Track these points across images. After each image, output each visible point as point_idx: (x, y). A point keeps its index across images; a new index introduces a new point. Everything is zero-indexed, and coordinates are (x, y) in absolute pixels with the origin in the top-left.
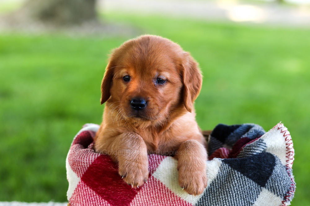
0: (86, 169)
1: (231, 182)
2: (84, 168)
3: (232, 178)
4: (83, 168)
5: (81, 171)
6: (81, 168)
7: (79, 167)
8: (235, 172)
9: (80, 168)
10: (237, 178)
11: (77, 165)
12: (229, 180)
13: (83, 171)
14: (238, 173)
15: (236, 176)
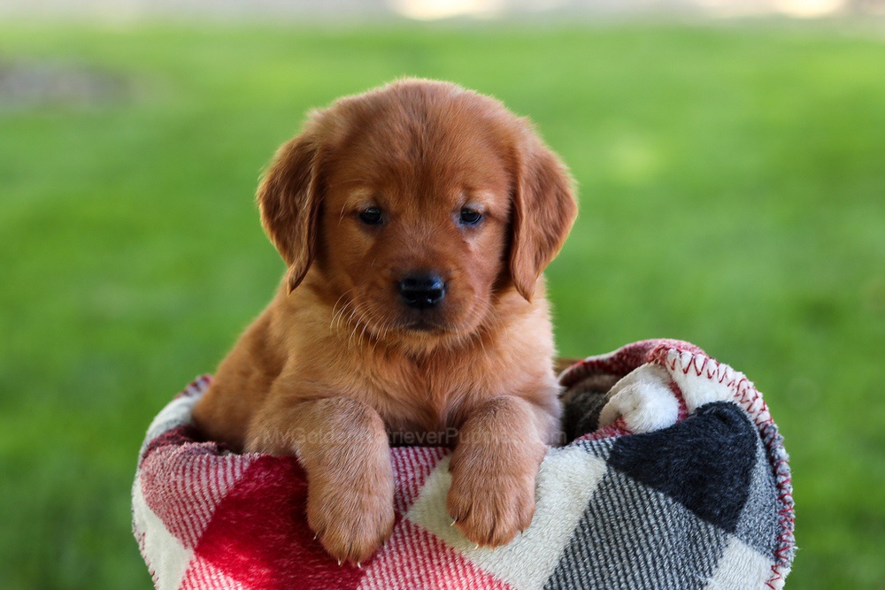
0: (207, 520)
1: (637, 523)
2: (202, 518)
3: (641, 510)
4: (197, 516)
5: (194, 527)
6: (191, 519)
7: (186, 517)
8: (647, 493)
9: (188, 521)
10: (654, 511)
11: (180, 512)
12: (631, 517)
13: (197, 526)
14: (657, 496)
15: (651, 503)
